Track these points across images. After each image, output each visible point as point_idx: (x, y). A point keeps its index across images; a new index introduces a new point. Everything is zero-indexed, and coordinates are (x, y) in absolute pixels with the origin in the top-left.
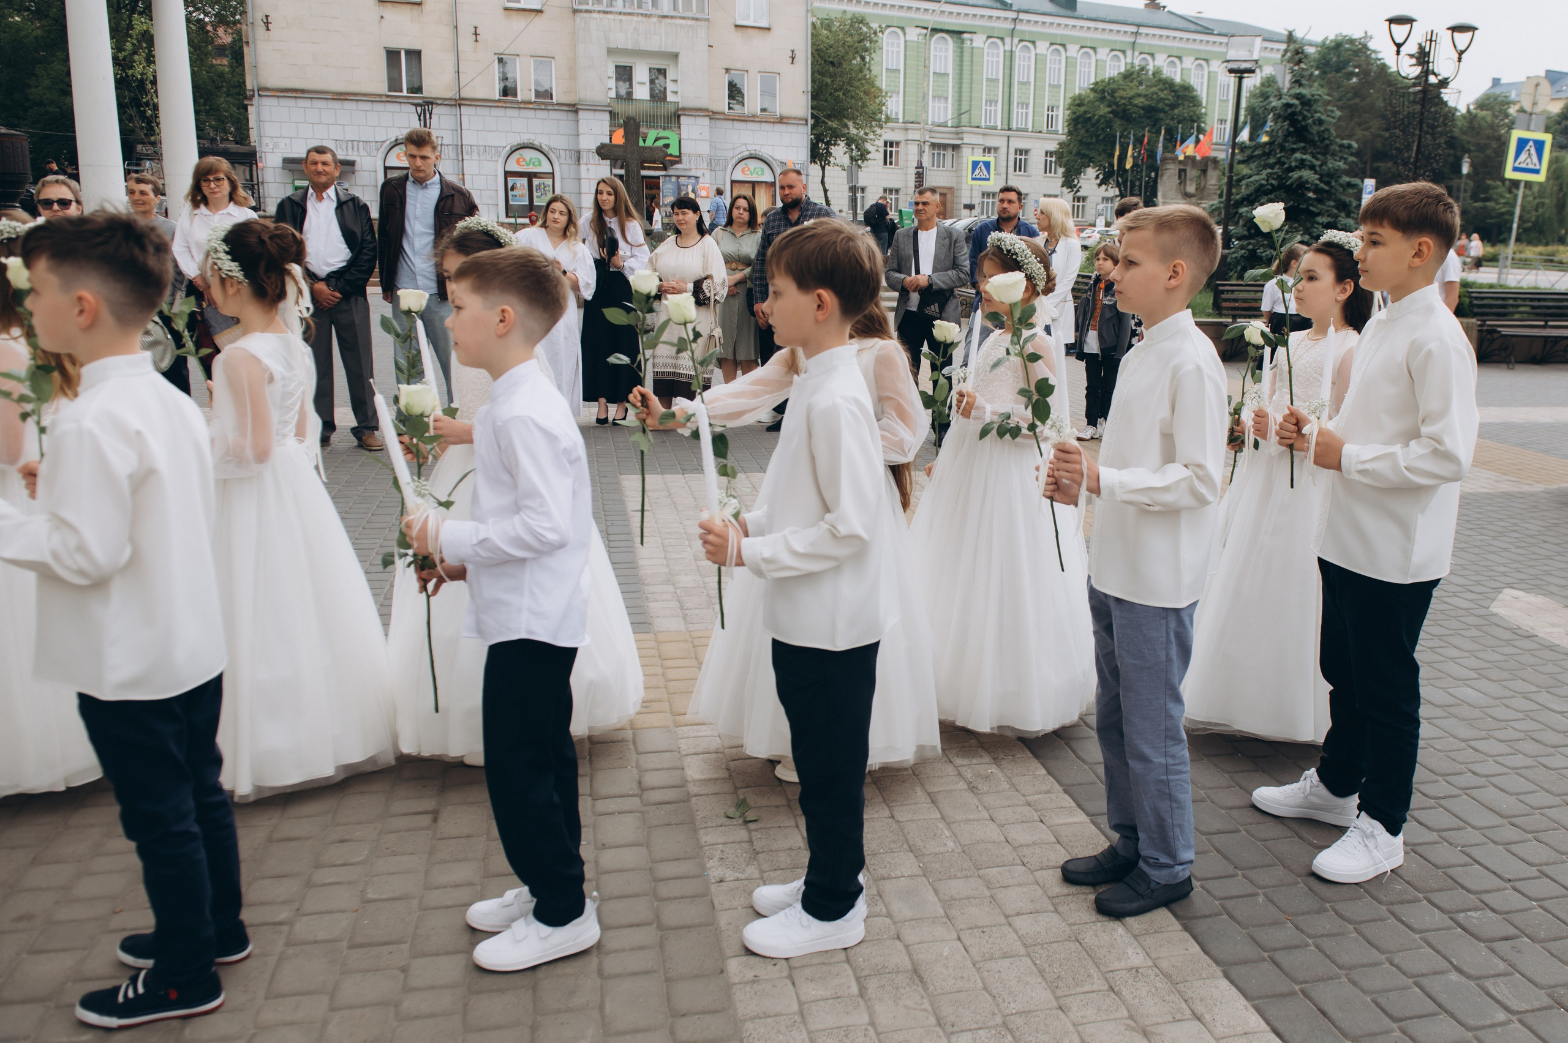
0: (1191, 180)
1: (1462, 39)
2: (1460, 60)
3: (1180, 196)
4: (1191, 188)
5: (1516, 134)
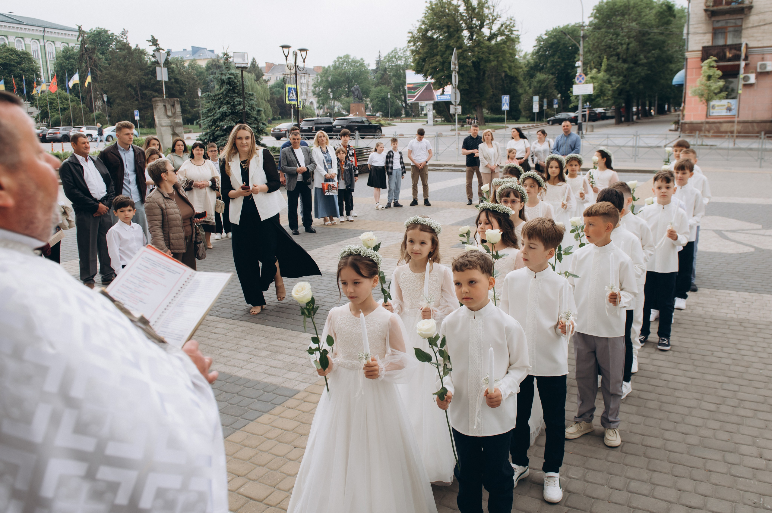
0: (169, 110)
1: (304, 53)
2: (304, 62)
3: (166, 117)
4: (170, 114)
5: (288, 86)
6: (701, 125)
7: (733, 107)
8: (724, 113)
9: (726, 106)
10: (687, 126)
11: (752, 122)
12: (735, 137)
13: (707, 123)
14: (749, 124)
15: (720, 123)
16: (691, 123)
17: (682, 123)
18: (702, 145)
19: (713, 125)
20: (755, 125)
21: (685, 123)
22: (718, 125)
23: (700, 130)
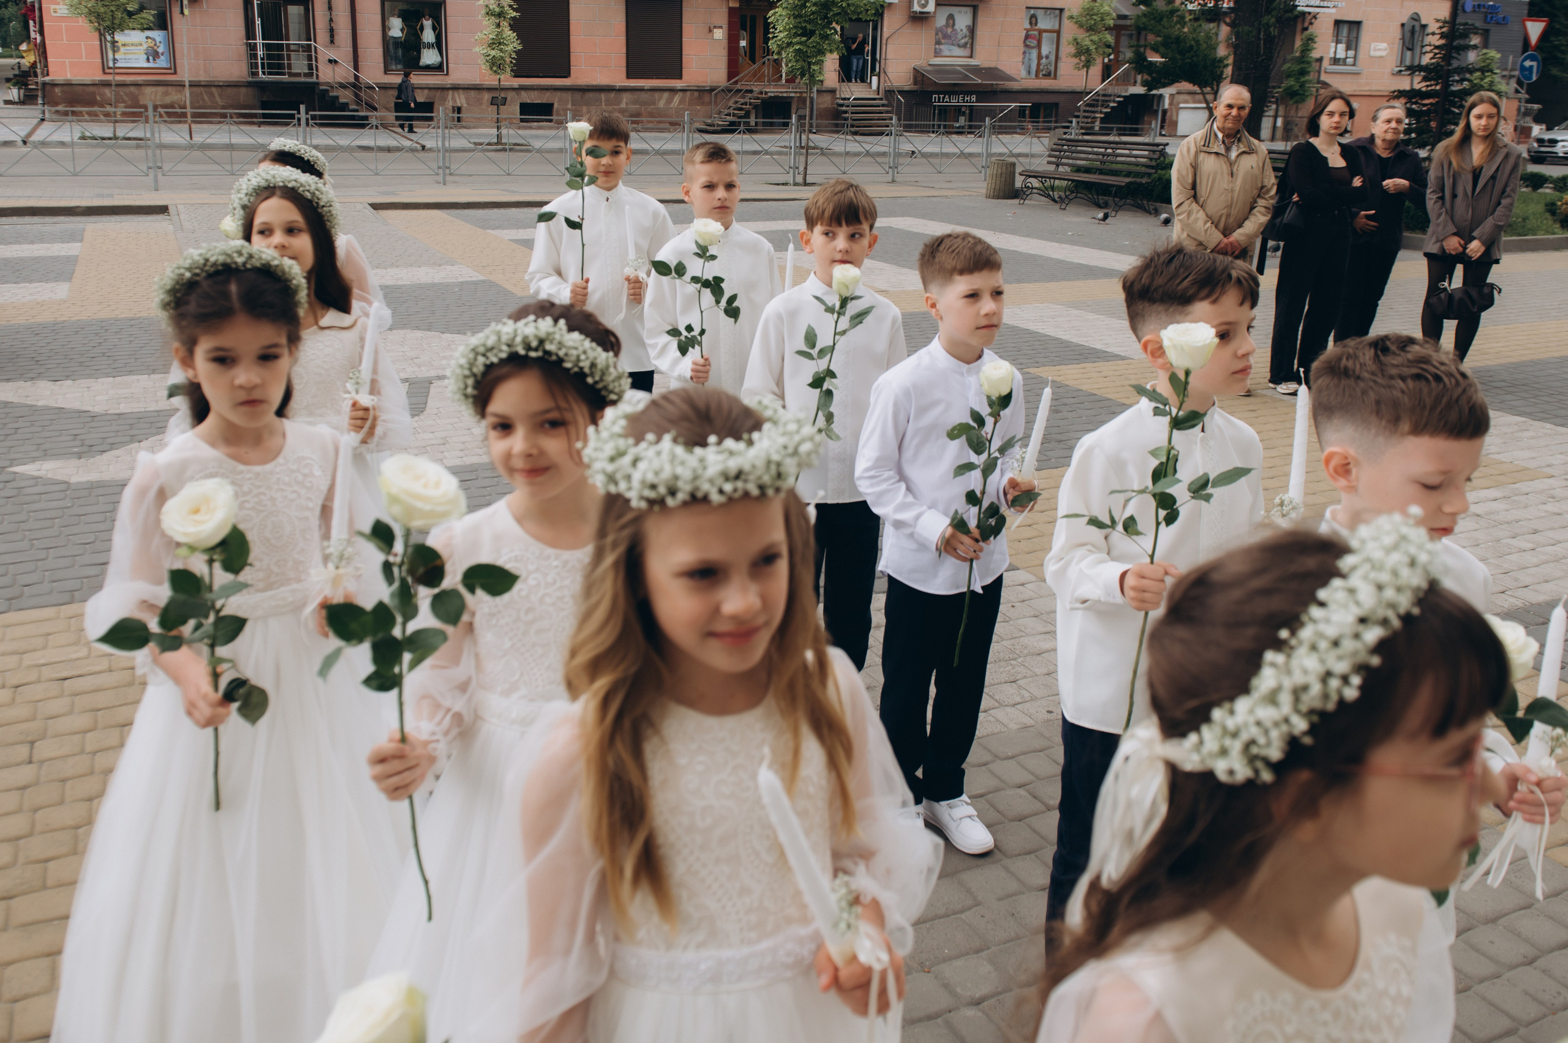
6: (91, 89)
7: (160, 50)
8: (140, 61)
9: (145, 46)
10: (57, 90)
11: (209, 85)
12: (189, 119)
13: (107, 84)
14: (202, 89)
15: (137, 85)
16: (68, 84)
17: (44, 84)
18: (115, 138)
19: (122, 91)
20: (214, 89)
21: (54, 85)
22: (132, 89)
23: (90, 102)
